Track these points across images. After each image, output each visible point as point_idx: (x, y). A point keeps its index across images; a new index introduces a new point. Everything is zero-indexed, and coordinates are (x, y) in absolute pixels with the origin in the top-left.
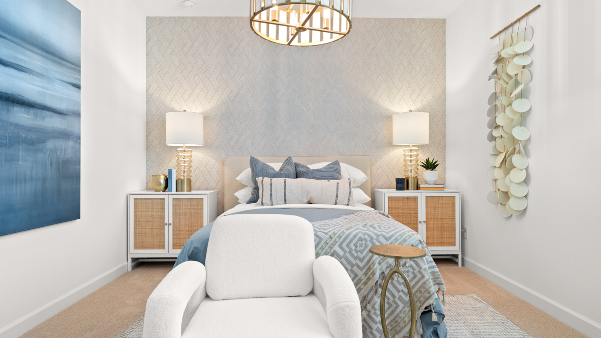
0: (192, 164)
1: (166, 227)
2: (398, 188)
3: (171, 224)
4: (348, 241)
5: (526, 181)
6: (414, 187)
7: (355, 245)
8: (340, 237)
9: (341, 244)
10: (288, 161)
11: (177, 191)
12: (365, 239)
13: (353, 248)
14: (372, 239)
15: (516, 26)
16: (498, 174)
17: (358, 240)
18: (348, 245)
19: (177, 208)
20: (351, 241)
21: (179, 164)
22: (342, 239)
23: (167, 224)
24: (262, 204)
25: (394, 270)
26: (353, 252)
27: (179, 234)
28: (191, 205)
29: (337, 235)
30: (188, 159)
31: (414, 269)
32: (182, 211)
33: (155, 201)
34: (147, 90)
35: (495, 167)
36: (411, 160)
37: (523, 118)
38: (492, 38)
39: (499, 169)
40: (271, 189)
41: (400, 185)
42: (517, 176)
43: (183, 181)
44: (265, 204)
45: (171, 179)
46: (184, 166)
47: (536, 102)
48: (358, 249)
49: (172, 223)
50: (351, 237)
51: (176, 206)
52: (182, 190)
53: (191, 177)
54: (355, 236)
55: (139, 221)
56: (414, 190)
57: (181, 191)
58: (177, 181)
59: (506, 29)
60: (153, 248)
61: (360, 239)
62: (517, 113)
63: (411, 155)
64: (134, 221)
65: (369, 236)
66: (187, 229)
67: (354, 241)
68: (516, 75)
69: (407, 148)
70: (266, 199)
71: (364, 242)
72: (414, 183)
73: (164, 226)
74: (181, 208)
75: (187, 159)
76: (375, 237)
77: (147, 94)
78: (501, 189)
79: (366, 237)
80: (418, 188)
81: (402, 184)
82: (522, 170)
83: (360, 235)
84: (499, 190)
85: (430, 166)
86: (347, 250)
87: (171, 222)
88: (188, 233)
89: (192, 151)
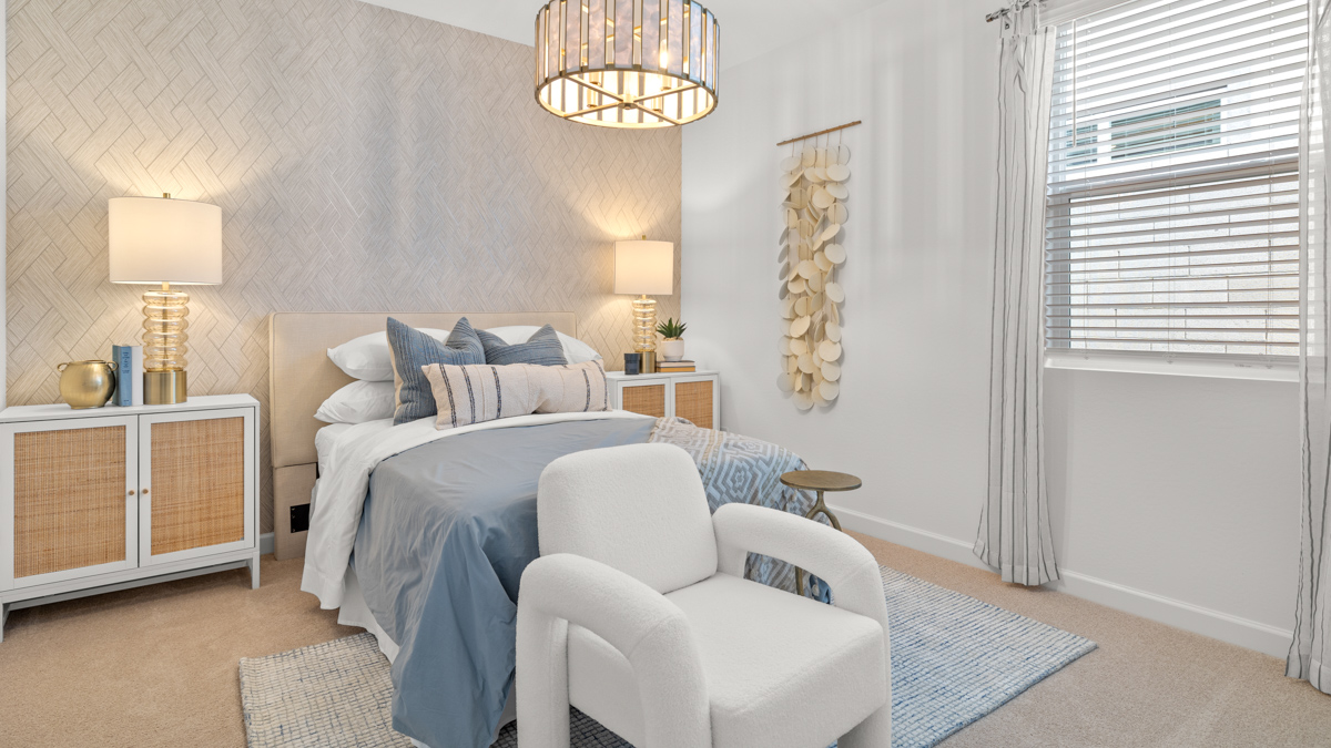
0: (189, 331)
1: (131, 502)
2: (629, 372)
3: (145, 491)
4: (723, 474)
5: (840, 361)
6: (650, 368)
7: (734, 482)
8: (712, 470)
9: (716, 481)
10: (461, 327)
11: (145, 402)
12: (744, 469)
13: (731, 484)
14: (751, 466)
15: (823, 138)
16: (798, 348)
17: (736, 472)
18: (724, 483)
19: (166, 446)
20: (727, 474)
21: (149, 331)
22: (716, 472)
23: (131, 493)
24: (454, 422)
25: (816, 509)
26: (732, 492)
27: (170, 514)
28: (207, 436)
29: (708, 468)
30: (178, 319)
31: (801, 503)
32: (179, 454)
33: (90, 435)
34: (9, 121)
35: (791, 338)
36: (644, 322)
37: (835, 272)
38: (778, 144)
39: (801, 342)
40: (470, 390)
41: (632, 366)
42: (827, 351)
43: (164, 376)
44: (461, 420)
45: (129, 371)
46: (165, 337)
47: (854, 253)
48: (737, 485)
49: (149, 488)
50: (726, 467)
51: (161, 443)
52: (163, 400)
53: (186, 364)
54: (731, 465)
55: (36, 496)
56: (651, 372)
57: (161, 403)
58: (145, 375)
59: (804, 138)
60: (87, 563)
61: (738, 470)
62: (831, 263)
63: (645, 314)
64: (16, 498)
65: (747, 462)
66: (195, 496)
67: (731, 474)
68: (825, 210)
69: (638, 302)
70: (463, 411)
71: (743, 473)
72: (650, 361)
73: (123, 499)
74: (179, 446)
75: (174, 320)
76: (754, 463)
77: (9, 133)
78: (804, 371)
79: (744, 464)
80: (657, 369)
81: (634, 363)
82: (835, 343)
83: (736, 462)
84: (799, 371)
85: (672, 331)
86: (724, 489)
87: (146, 483)
88: (198, 507)
89: (188, 299)
